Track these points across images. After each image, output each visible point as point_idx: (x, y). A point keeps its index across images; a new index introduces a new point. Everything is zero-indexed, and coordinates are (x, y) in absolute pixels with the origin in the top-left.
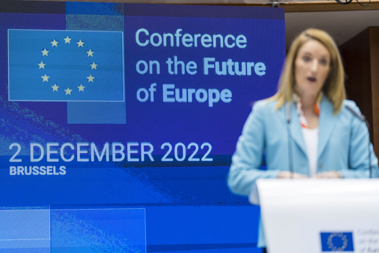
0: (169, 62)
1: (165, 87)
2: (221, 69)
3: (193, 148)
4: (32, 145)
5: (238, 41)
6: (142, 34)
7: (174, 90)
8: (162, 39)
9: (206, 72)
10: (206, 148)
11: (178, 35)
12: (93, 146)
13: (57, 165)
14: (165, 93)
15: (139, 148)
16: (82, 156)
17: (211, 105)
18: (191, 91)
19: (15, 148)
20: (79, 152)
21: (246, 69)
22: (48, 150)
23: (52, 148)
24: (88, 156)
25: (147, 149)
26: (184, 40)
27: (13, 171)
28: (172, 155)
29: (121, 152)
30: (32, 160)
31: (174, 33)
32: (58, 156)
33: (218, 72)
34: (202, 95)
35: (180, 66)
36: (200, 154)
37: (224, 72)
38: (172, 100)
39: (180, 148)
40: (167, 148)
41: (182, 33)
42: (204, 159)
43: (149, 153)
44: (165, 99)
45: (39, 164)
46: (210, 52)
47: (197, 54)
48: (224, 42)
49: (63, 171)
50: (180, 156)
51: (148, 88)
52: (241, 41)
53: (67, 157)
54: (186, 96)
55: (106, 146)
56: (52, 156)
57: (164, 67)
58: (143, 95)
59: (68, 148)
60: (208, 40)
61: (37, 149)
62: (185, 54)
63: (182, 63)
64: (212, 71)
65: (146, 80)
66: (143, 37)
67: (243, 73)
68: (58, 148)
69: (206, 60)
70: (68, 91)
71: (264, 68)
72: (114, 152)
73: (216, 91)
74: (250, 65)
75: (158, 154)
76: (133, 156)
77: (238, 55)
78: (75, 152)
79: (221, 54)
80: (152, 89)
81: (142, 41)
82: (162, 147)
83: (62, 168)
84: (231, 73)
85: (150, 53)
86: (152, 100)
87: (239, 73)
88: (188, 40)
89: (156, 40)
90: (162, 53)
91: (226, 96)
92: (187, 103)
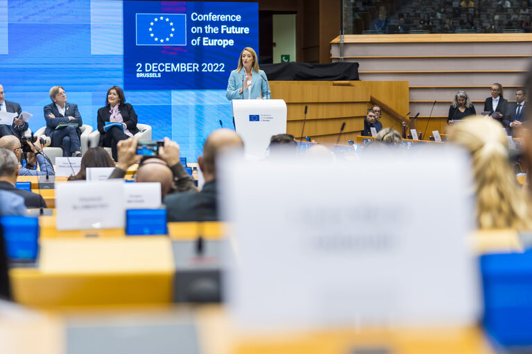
0: (206, 27)
1: (204, 39)
3: (216, 66)
4: (146, 64)
5: (237, 18)
6: (194, 15)
7: (208, 40)
8: (204, 17)
9: (222, 32)
10: (222, 66)
11: (210, 15)
12: (173, 65)
13: (157, 73)
14: (204, 41)
15: (192, 66)
16: (168, 69)
17: (224, 47)
18: (216, 40)
19: (139, 66)
20: (166, 67)
21: (240, 30)
22: (153, 66)
23: (155, 66)
24: (170, 69)
25: (196, 66)
26: (213, 18)
27: (138, 75)
28: (206, 69)
29: (184, 67)
30: (146, 71)
31: (208, 14)
32: (157, 69)
33: (228, 32)
34: (220, 42)
35: (211, 30)
36: (219, 68)
37: (230, 32)
38: (207, 44)
39: (210, 66)
40: (204, 66)
41: (212, 15)
42: (221, 71)
43: (197, 68)
44: (204, 44)
45: (149, 72)
46: (224, 23)
47: (218, 24)
48: (231, 18)
49: (159, 75)
50: (210, 69)
51: (196, 39)
52: (238, 18)
53: (161, 69)
54: (213, 43)
55: (178, 65)
56: (155, 69)
57: (204, 30)
58: (194, 42)
59: (161, 66)
60: (223, 18)
61: (148, 66)
62: (213, 24)
63: (212, 28)
64: (225, 31)
65: (196, 36)
66: (195, 17)
67: (239, 32)
68: (157, 66)
69: (223, 26)
70: (162, 41)
71: (248, 30)
72: (182, 67)
73: (226, 40)
74: (242, 28)
75: (201, 68)
76: (190, 69)
77: (237, 24)
78: (164, 67)
79: (229, 24)
80: (198, 40)
81: (194, 18)
82: (202, 65)
83: (159, 74)
84: (234, 33)
85: (198, 24)
86: (198, 44)
87: (237, 33)
88: (215, 18)
89: (200, 18)
90: (203, 24)
91: (231, 42)
92: (214, 46)
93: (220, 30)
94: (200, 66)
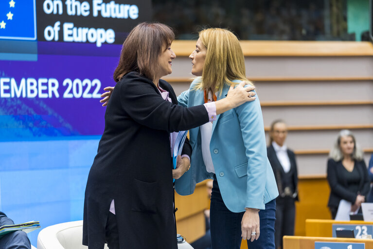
0: (68, 2)
1: (66, 26)
2: (106, 11)
3: (87, 85)
7: (72, 29)
9: (95, 14)
10: (96, 85)
12: (13, 81)
14: (66, 32)
15: (47, 84)
16: (5, 91)
17: (99, 45)
18: (85, 30)
20: (2, 88)
21: (124, 12)
24: (9, 91)
25: (53, 85)
28: (71, 92)
29: (34, 88)
33: (104, 14)
34: (92, 35)
35: (76, 7)
36: (91, 91)
37: (108, 14)
38: (70, 39)
39: (77, 85)
40: (68, 85)
42: (96, 95)
43: (55, 89)
44: (67, 38)
50: (78, 92)
51: (53, 26)
54: (81, 35)
55: (23, 81)
57: (65, 7)
58: (50, 34)
63: (78, 3)
64: (99, 12)
65: (52, 20)
67: (122, 15)
71: (136, 11)
72: (29, 88)
73: (101, 31)
74: (127, 7)
75: (62, 89)
80: (56, 28)
82: (65, 83)
84: (114, 16)
86: (57, 38)
87: (119, 16)
91: (109, 36)
92: (82, 43)
93: (91, 10)
94: (61, 83)
